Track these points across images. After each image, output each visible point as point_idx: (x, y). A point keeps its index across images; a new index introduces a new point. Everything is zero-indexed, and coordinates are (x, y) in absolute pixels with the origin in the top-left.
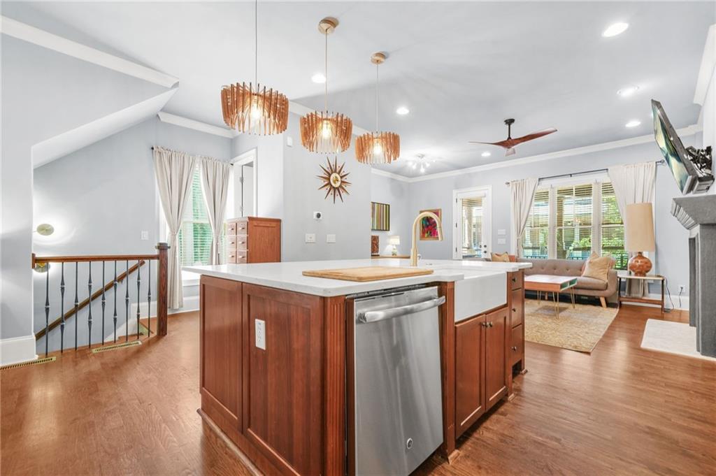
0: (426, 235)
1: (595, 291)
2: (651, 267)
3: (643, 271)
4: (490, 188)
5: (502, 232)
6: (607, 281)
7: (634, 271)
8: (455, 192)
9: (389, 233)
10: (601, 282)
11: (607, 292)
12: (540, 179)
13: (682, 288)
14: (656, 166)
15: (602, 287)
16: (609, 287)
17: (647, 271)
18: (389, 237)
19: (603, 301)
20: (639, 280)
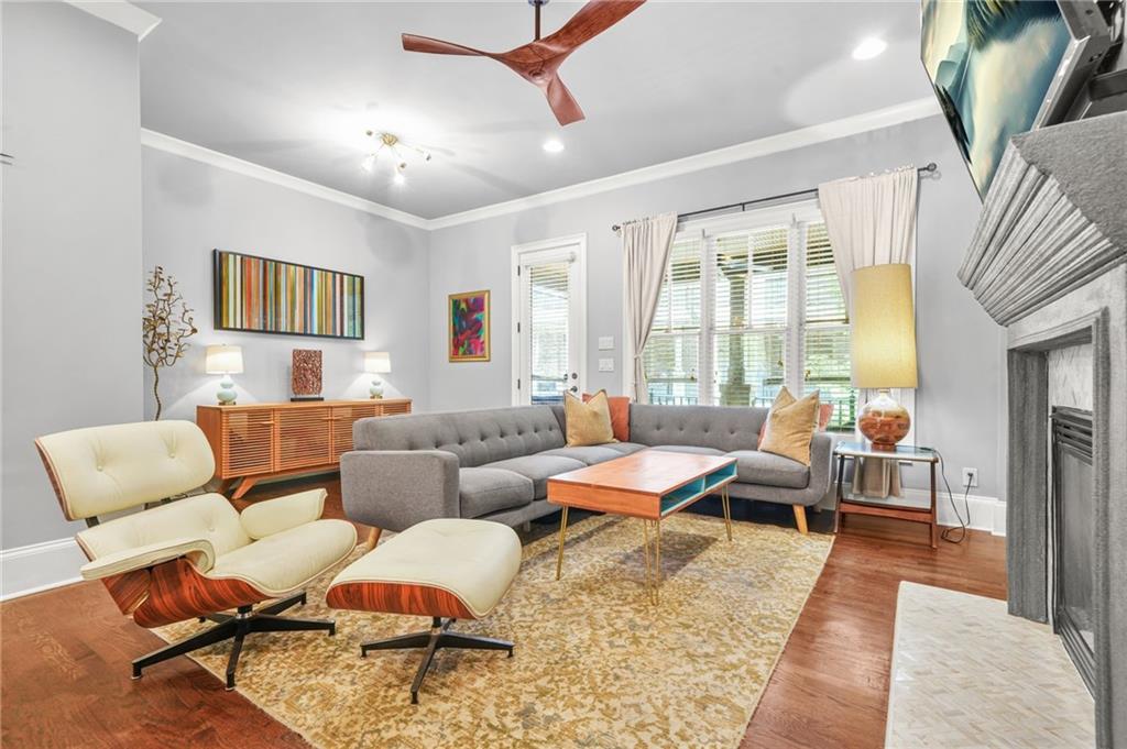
0: (461, 350)
1: (783, 491)
2: (907, 426)
3: (892, 437)
4: (583, 241)
5: (606, 342)
6: (809, 464)
7: (870, 437)
8: (515, 251)
9: (363, 345)
10: (797, 466)
11: (811, 494)
12: (682, 218)
13: (971, 475)
14: (919, 179)
15: (798, 480)
16: (813, 481)
17: (899, 438)
18: (364, 354)
19: (800, 513)
20: (881, 459)
